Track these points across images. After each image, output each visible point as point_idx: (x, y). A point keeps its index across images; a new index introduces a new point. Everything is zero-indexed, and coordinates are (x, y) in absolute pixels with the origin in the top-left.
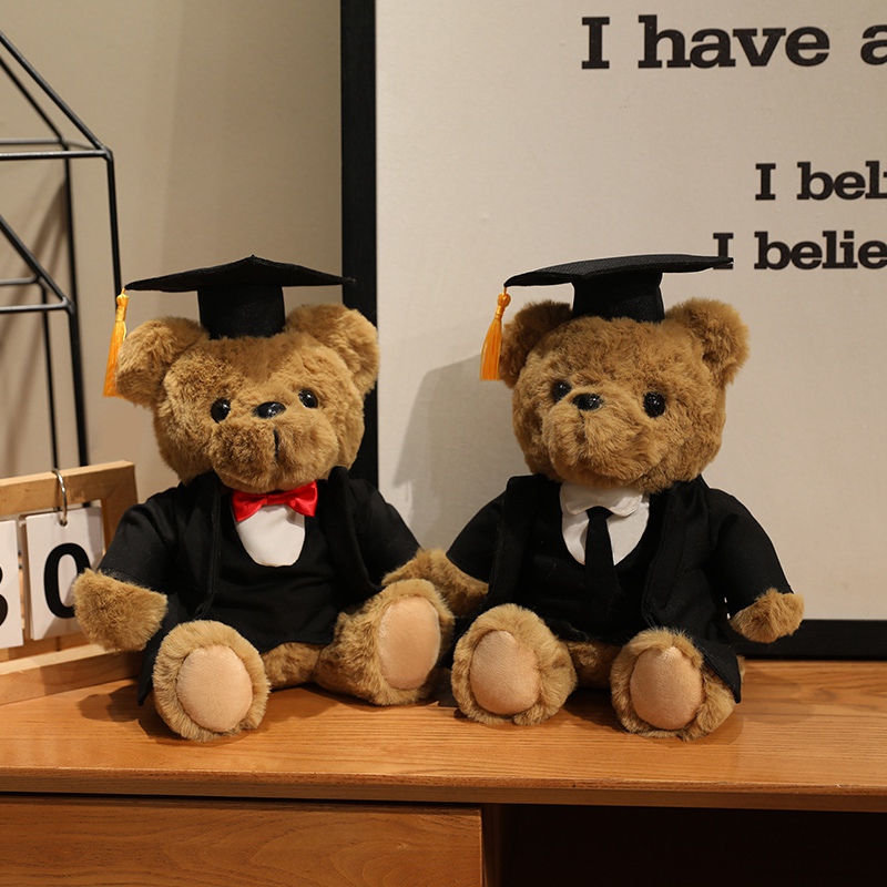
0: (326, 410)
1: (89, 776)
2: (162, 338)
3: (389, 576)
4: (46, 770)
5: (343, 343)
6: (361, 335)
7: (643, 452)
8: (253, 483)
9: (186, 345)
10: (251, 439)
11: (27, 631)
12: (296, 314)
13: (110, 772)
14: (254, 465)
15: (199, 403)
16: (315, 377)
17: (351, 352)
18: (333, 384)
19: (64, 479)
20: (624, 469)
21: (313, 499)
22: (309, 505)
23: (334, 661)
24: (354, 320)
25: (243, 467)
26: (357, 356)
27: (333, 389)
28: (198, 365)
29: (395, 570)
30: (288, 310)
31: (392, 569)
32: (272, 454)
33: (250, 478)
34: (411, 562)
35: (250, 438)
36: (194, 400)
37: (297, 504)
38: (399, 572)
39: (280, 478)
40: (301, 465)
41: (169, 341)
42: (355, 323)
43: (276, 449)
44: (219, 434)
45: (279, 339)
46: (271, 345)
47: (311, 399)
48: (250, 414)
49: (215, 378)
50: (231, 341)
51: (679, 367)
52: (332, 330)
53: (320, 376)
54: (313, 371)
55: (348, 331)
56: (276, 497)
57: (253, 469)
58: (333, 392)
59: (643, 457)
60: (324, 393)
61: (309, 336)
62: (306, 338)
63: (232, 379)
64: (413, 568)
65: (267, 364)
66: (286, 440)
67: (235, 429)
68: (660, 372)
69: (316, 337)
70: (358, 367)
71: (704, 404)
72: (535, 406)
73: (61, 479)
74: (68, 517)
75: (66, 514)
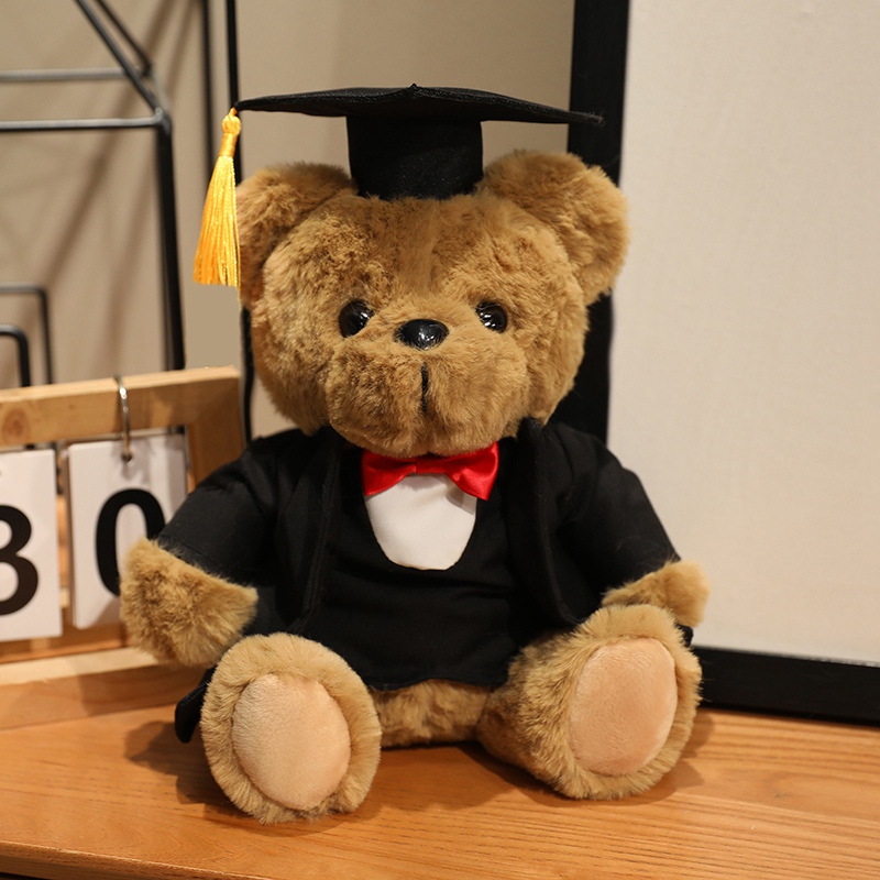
0: (520, 333)
1: (105, 868)
2: (280, 199)
3: (614, 594)
4: (44, 852)
5: (567, 220)
6: (598, 211)
8: (386, 445)
9: (318, 199)
10: (382, 382)
11: (67, 614)
12: (499, 167)
13: (134, 865)
14: (386, 419)
15: (322, 300)
16: (509, 278)
17: (581, 234)
18: (537, 291)
19: (128, 392)
21: (490, 471)
22: (482, 482)
23: (504, 715)
24: (589, 185)
25: (368, 420)
26: (590, 241)
27: (538, 298)
28: (332, 230)
29: (622, 585)
30: (487, 160)
31: (618, 584)
32: (414, 406)
33: (381, 437)
34: (652, 575)
35: (382, 378)
36: (316, 292)
37: (463, 478)
38: (628, 590)
39: (430, 440)
40: (460, 424)
41: (293, 199)
42: (590, 191)
43: (423, 399)
44: (343, 361)
45: (461, 204)
46: (446, 213)
47: (496, 315)
48: (389, 337)
49: (351, 254)
50: (383, 203)
52: (552, 201)
53: (519, 277)
54: (507, 268)
55: (577, 203)
56: (428, 464)
57: (385, 426)
58: (536, 303)
60: (519, 305)
61: (513, 206)
62: (506, 210)
63: (374, 267)
64: (653, 588)
65: (431, 246)
66: (438, 386)
67: (363, 359)
69: (526, 207)
70: (588, 258)
73: (123, 393)
74: (134, 449)
75: (128, 444)
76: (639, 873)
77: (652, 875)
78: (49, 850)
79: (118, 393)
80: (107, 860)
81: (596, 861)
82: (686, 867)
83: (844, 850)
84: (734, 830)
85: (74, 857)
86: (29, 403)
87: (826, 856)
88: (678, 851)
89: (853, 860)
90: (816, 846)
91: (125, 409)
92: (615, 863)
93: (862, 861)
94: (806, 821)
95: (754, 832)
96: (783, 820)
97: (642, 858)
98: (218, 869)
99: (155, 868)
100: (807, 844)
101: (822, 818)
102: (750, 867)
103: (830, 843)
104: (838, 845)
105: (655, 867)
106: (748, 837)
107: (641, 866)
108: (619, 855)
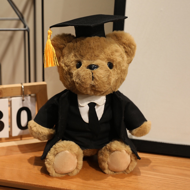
4: (3, 180)
7: (110, 82)
11: (10, 132)
13: (22, 183)
19: (24, 87)
20: (105, 88)
51: (117, 54)
59: (109, 84)
68: (111, 56)
71: (123, 66)
72: (70, 70)
73: (23, 87)
74: (25, 99)
75: (24, 98)
76: (126, 185)
77: (129, 186)
78: (5, 180)
79: (22, 87)
80: (17, 182)
81: (117, 183)
82: (136, 184)
83: (168, 181)
84: (145, 177)
85: (10, 181)
86: (3, 89)
87: (164, 182)
88: (134, 181)
89: (169, 183)
90: (162, 180)
91: (23, 90)
92: (121, 183)
93: (171, 183)
94: (159, 175)
95: (149, 177)
96: (155, 175)
97: (126, 182)
98: (40, 184)
99: (27, 184)
100: (160, 180)
101: (162, 174)
102: (149, 184)
103: (164, 180)
104: (166, 180)
105: (129, 184)
106: (148, 178)
107: (127, 184)
108: (122, 182)
